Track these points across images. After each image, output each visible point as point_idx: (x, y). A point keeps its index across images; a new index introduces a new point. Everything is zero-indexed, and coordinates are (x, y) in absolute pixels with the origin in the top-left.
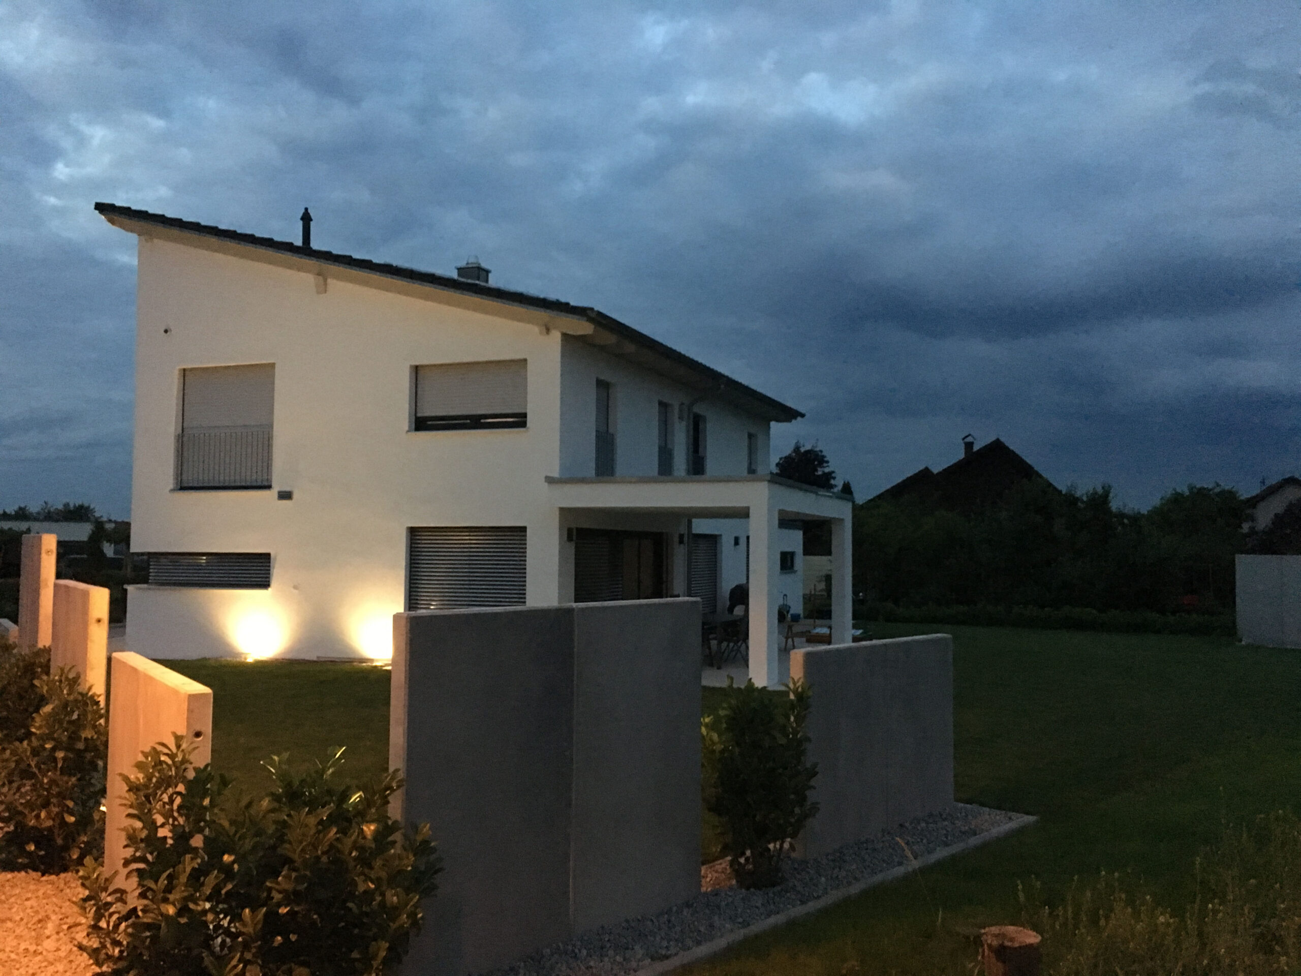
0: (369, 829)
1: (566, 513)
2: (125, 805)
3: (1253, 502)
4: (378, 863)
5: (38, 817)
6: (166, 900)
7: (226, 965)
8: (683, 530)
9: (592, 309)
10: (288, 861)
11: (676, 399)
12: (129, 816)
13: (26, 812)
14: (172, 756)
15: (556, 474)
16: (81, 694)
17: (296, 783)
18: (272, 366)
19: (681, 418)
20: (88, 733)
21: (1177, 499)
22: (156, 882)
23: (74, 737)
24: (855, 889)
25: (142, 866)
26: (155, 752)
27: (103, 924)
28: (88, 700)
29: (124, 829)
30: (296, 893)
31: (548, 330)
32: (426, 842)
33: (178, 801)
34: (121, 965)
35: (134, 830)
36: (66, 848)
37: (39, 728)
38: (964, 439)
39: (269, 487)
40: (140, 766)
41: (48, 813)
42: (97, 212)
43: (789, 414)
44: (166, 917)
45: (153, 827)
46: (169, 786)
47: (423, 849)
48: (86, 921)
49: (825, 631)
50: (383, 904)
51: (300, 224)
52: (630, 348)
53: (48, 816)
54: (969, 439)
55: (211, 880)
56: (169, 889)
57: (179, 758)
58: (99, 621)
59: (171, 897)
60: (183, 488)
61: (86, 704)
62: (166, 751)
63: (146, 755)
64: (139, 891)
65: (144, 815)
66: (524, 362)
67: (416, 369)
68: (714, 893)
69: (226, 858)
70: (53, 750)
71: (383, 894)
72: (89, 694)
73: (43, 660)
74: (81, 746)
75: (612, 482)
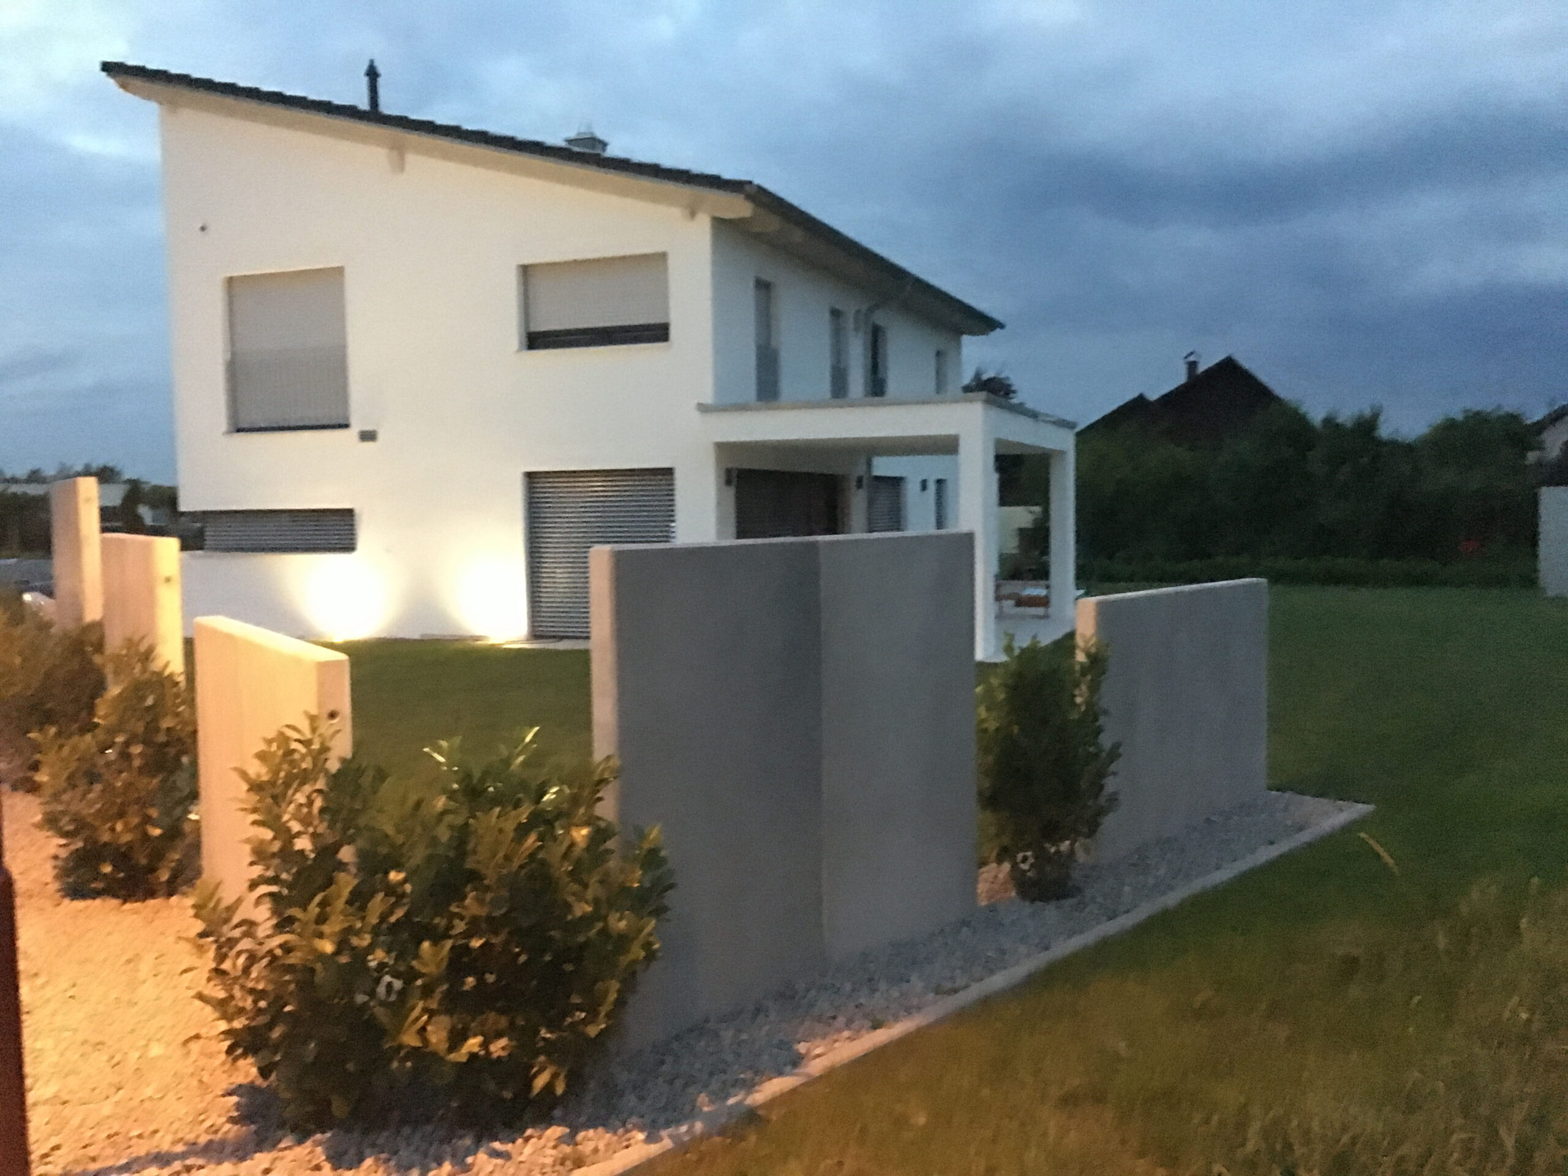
0: (581, 834)
1: (724, 449)
2: (243, 810)
3: (1540, 427)
4: (594, 880)
5: (113, 829)
6: (321, 935)
7: (407, 1017)
8: (861, 470)
9: (750, 183)
10: (475, 877)
11: (851, 306)
12: (254, 823)
13: (97, 824)
14: (307, 743)
15: (708, 399)
16: (154, 673)
17: (477, 774)
18: (339, 271)
19: (856, 329)
20: (167, 723)
21: (1450, 425)
22: (305, 910)
23: (152, 727)
24: (1172, 899)
25: (274, 889)
26: (283, 739)
27: (226, 965)
28: (162, 682)
29: (248, 841)
30: (490, 919)
31: (693, 214)
32: (653, 852)
33: (318, 803)
34: (262, 1020)
35: (262, 842)
36: (152, 869)
37: (105, 717)
38: (1186, 358)
39: (346, 426)
40: (262, 756)
41: (126, 825)
42: (104, 74)
43: (984, 324)
44: (321, 956)
45: (290, 837)
46: (303, 783)
47: (652, 859)
48: (208, 961)
49: (1042, 592)
50: (605, 932)
51: (364, 81)
52: (798, 236)
53: (127, 829)
54: (1192, 359)
55: (378, 903)
56: (322, 919)
57: (316, 746)
58: (168, 580)
59: (326, 928)
60: (239, 430)
61: (163, 685)
62: (296, 736)
63: (269, 742)
64: (274, 921)
65: (272, 821)
66: (663, 256)
67: (526, 271)
68: (992, 909)
69: (394, 876)
70: (127, 744)
71: (605, 919)
72: (167, 673)
73: (93, 637)
74: (162, 738)
75: (778, 408)
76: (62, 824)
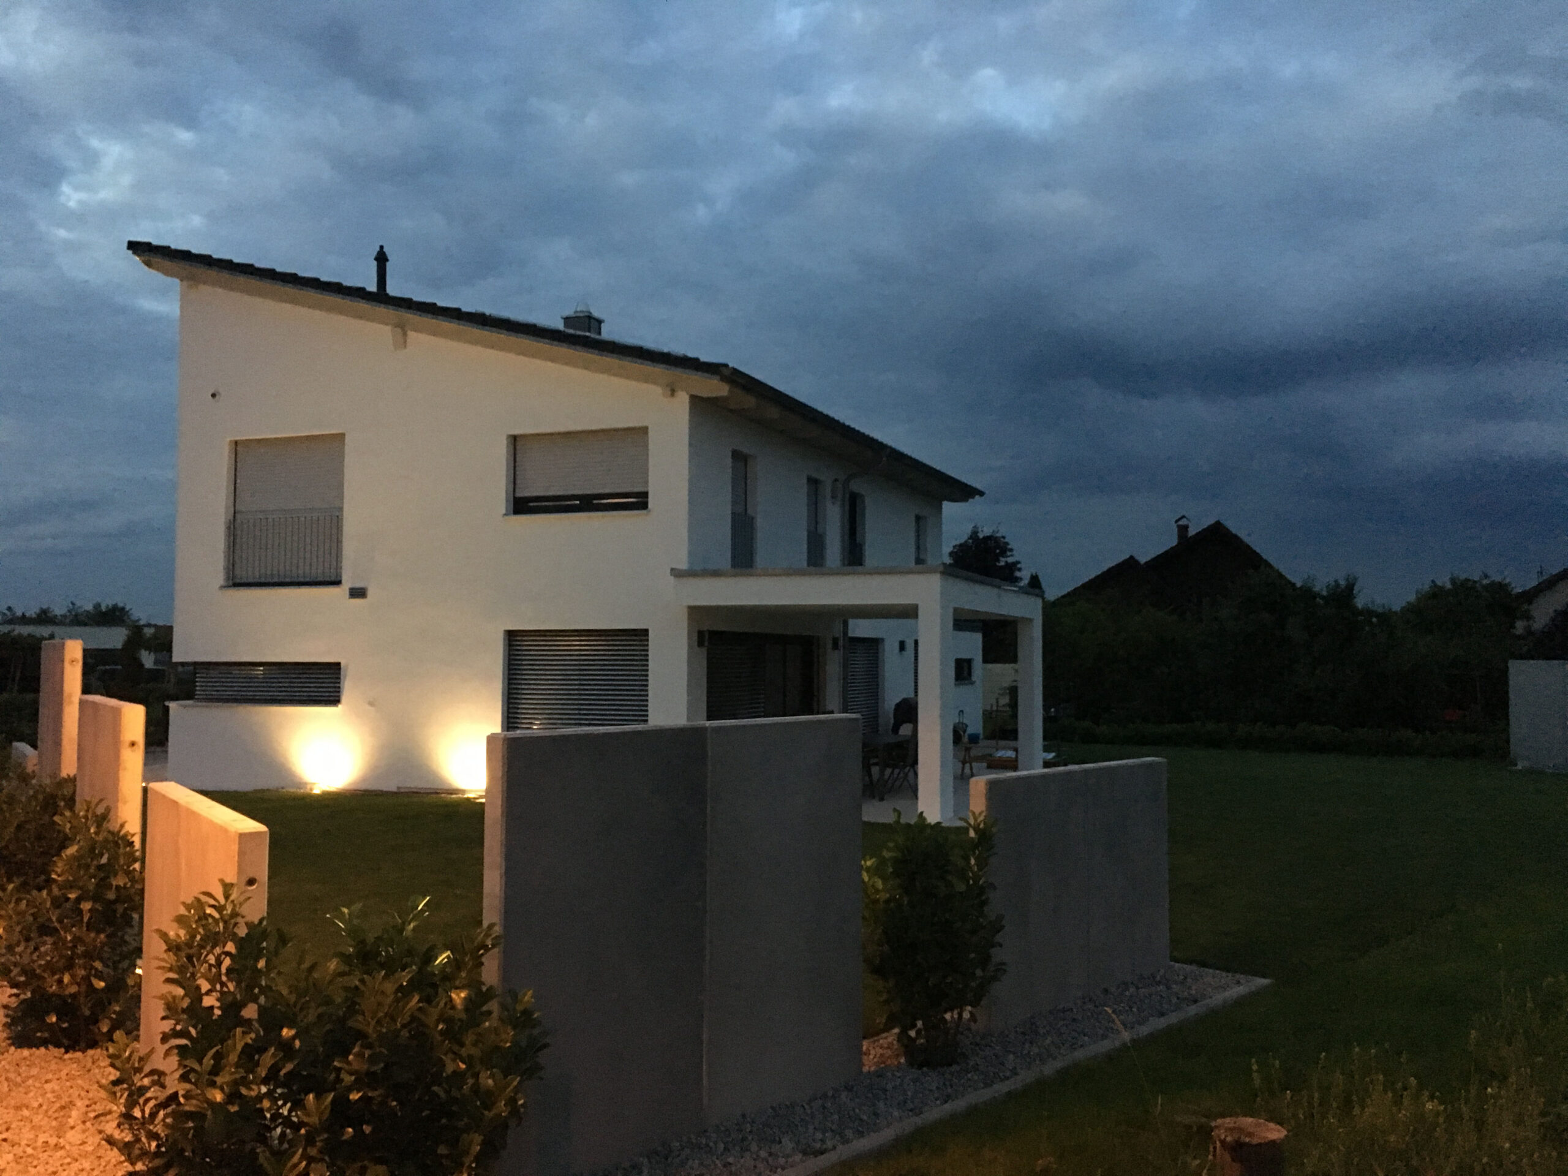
0: (459, 997)
1: (696, 613)
2: (163, 968)
3: (1530, 596)
4: (469, 1038)
5: (60, 981)
6: (213, 1084)
7: (287, 1163)
8: (837, 630)
9: (726, 366)
10: (361, 1035)
11: (826, 477)
12: (168, 981)
13: (46, 975)
14: (219, 909)
15: (683, 566)
16: (112, 832)
17: (371, 938)
18: (342, 436)
19: (835, 498)
20: (120, 881)
21: (1436, 593)
22: (200, 1061)
23: (104, 884)
24: (1049, 1069)
25: (183, 1042)
26: (199, 904)
27: (137, 1112)
28: (120, 841)
29: (162, 997)
30: (370, 1075)
31: (673, 392)
32: (527, 1013)
33: (227, 963)
34: (158, 1162)
35: (174, 998)
36: (94, 1019)
37: (61, 874)
38: (1176, 522)
39: (337, 583)
40: (180, 920)
41: (73, 976)
42: (130, 252)
43: (964, 492)
44: (212, 1104)
45: (196, 995)
46: (216, 944)
47: (523, 1020)
48: (118, 1108)
49: (1011, 754)
50: (476, 1089)
51: (375, 265)
52: (773, 412)
53: (73, 980)
54: (1183, 522)
55: (268, 1059)
56: (215, 1071)
57: (228, 910)
58: (133, 744)
59: (219, 1080)
60: (237, 585)
61: (116, 844)
62: (212, 902)
63: (188, 907)
64: (180, 1072)
65: (186, 980)
66: (644, 430)
67: (514, 439)
68: (879, 1074)
69: (286, 1032)
70: (79, 900)
71: (476, 1076)
72: (122, 833)
73: (67, 791)
74: (111, 895)
75: (751, 575)
76: (12, 975)
